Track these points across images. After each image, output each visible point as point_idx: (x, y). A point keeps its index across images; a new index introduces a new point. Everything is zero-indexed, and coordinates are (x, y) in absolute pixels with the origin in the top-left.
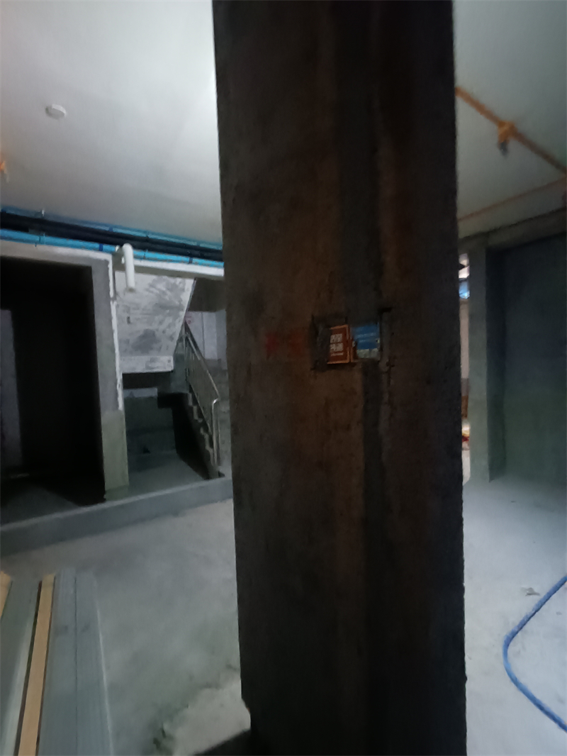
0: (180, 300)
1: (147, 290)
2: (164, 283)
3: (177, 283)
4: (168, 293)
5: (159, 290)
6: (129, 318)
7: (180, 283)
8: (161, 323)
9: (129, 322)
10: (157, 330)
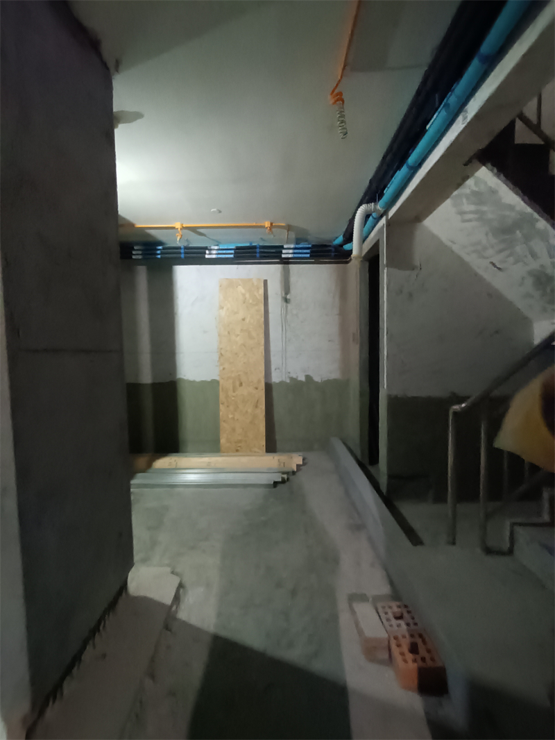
0: (511, 208)
1: (464, 221)
2: (464, 200)
3: (475, 189)
4: (485, 208)
5: (471, 212)
6: (494, 264)
7: (476, 184)
8: (534, 255)
9: (499, 269)
10: (542, 266)
